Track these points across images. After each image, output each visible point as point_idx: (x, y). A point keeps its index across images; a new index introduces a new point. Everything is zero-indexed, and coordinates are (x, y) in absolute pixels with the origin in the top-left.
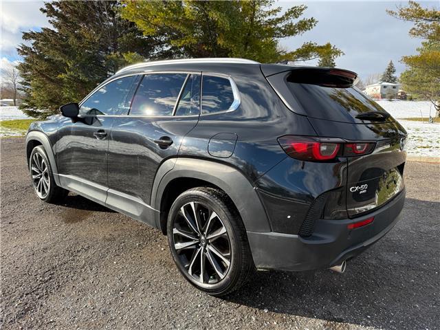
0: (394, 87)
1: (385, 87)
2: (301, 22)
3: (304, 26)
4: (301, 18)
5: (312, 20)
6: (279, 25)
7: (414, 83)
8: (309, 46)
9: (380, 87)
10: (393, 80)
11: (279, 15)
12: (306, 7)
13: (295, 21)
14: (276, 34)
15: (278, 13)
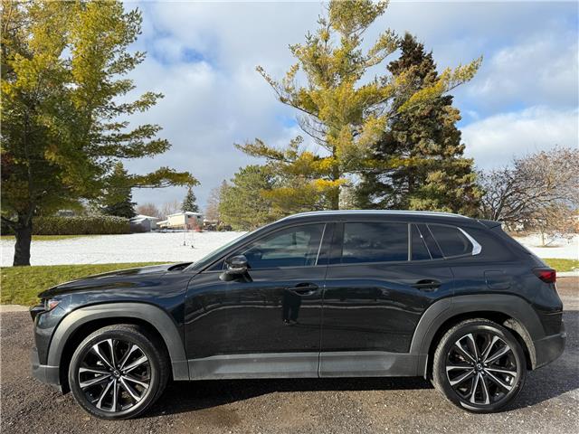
0: (199, 217)
1: (189, 216)
2: (153, 142)
3: (158, 147)
4: (154, 138)
5: (166, 142)
6: (123, 143)
7: (234, 214)
8: (166, 172)
9: (184, 216)
10: (195, 209)
11: (123, 131)
12: (160, 128)
13: (146, 141)
14: (117, 153)
15: (121, 129)
